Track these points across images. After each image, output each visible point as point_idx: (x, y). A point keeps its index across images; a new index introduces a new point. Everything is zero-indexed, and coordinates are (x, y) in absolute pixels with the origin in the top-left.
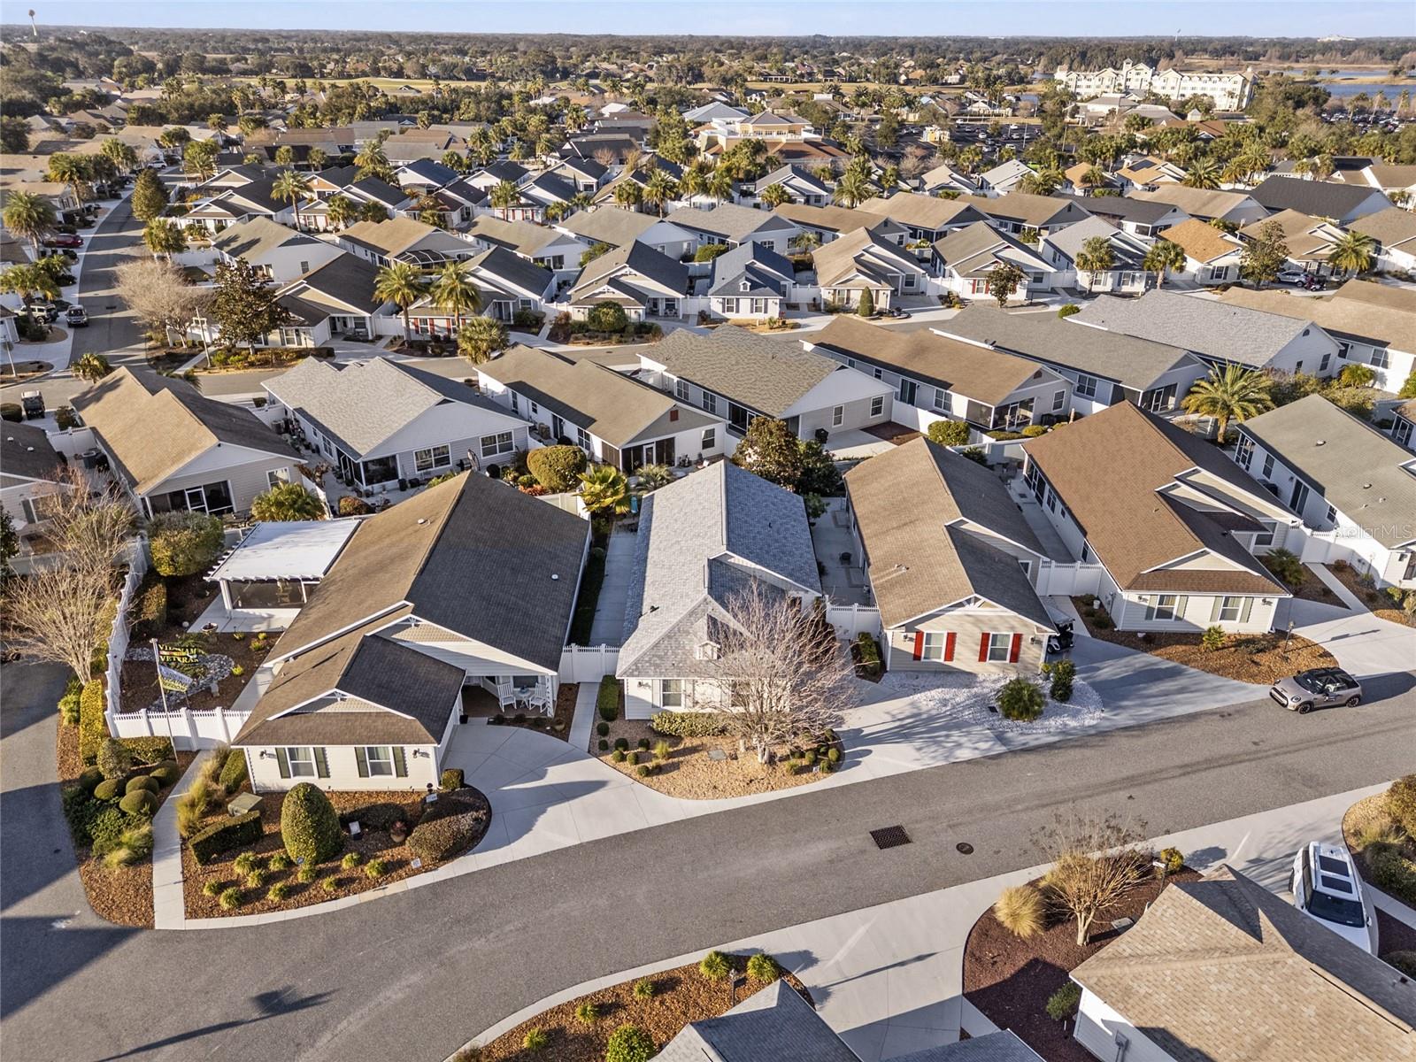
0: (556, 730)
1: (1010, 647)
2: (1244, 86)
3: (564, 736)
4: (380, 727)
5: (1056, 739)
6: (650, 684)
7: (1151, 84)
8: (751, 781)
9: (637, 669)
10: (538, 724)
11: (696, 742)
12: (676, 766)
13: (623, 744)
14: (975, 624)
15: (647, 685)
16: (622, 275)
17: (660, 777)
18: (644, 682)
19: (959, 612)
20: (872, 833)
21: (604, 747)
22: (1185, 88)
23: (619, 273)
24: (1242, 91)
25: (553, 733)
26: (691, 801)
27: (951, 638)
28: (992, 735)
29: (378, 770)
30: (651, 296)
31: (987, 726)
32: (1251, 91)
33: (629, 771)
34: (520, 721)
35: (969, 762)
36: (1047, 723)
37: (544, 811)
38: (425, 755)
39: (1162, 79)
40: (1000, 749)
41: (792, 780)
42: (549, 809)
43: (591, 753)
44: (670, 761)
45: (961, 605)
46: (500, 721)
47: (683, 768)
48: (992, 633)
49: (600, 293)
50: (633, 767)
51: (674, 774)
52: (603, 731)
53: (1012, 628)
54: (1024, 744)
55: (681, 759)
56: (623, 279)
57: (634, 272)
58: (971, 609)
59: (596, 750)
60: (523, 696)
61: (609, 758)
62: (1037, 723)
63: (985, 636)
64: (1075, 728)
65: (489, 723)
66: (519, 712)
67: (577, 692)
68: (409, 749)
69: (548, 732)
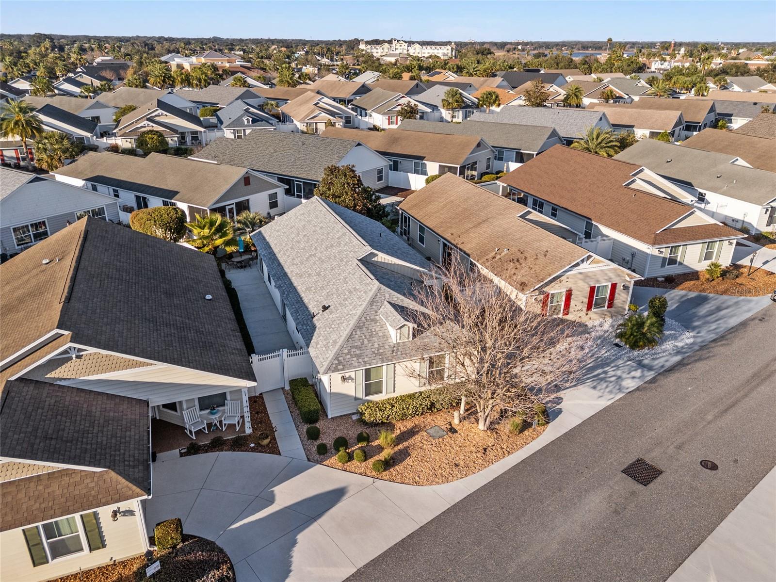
0: (261, 446)
1: (608, 296)
2: (452, 51)
3: (273, 449)
4: (58, 492)
5: (678, 358)
6: (353, 377)
7: (408, 50)
8: (485, 450)
9: (340, 363)
10: (239, 444)
11: (409, 424)
12: (404, 454)
13: (341, 443)
14: (584, 280)
15: (350, 378)
16: (156, 116)
17: (397, 468)
18: (347, 375)
19: (575, 271)
20: (624, 471)
21: (323, 451)
22: (424, 53)
23: (153, 114)
24: (452, 54)
25: (259, 449)
26: (442, 485)
27: (569, 295)
28: (635, 365)
29: (60, 550)
30: (180, 131)
31: (626, 359)
32: (455, 54)
33: (362, 470)
34: (217, 444)
35: (638, 389)
36: (663, 347)
37: (294, 543)
38: (130, 513)
39: (413, 48)
40: (650, 375)
41: (519, 440)
42: (300, 537)
43: (312, 461)
44: (396, 449)
45: (577, 265)
46: (194, 449)
47: (414, 453)
48: (597, 285)
49: (142, 127)
50: (363, 464)
51: (408, 461)
52: (314, 435)
53: (609, 279)
54: (662, 366)
55: (406, 444)
56: (157, 119)
57: (165, 113)
58: (585, 267)
59: (317, 457)
60: (213, 417)
61: (334, 460)
62: (658, 349)
63: (592, 289)
64: (682, 348)
65: (182, 455)
66: (213, 436)
67: (264, 403)
68: (105, 512)
69: (253, 450)
